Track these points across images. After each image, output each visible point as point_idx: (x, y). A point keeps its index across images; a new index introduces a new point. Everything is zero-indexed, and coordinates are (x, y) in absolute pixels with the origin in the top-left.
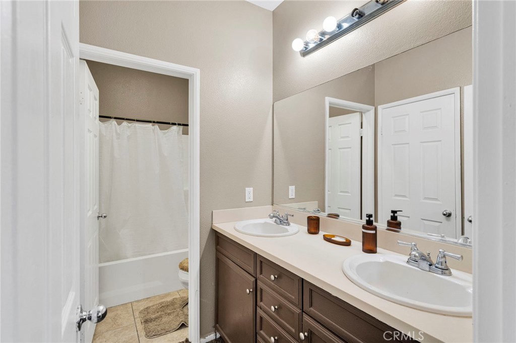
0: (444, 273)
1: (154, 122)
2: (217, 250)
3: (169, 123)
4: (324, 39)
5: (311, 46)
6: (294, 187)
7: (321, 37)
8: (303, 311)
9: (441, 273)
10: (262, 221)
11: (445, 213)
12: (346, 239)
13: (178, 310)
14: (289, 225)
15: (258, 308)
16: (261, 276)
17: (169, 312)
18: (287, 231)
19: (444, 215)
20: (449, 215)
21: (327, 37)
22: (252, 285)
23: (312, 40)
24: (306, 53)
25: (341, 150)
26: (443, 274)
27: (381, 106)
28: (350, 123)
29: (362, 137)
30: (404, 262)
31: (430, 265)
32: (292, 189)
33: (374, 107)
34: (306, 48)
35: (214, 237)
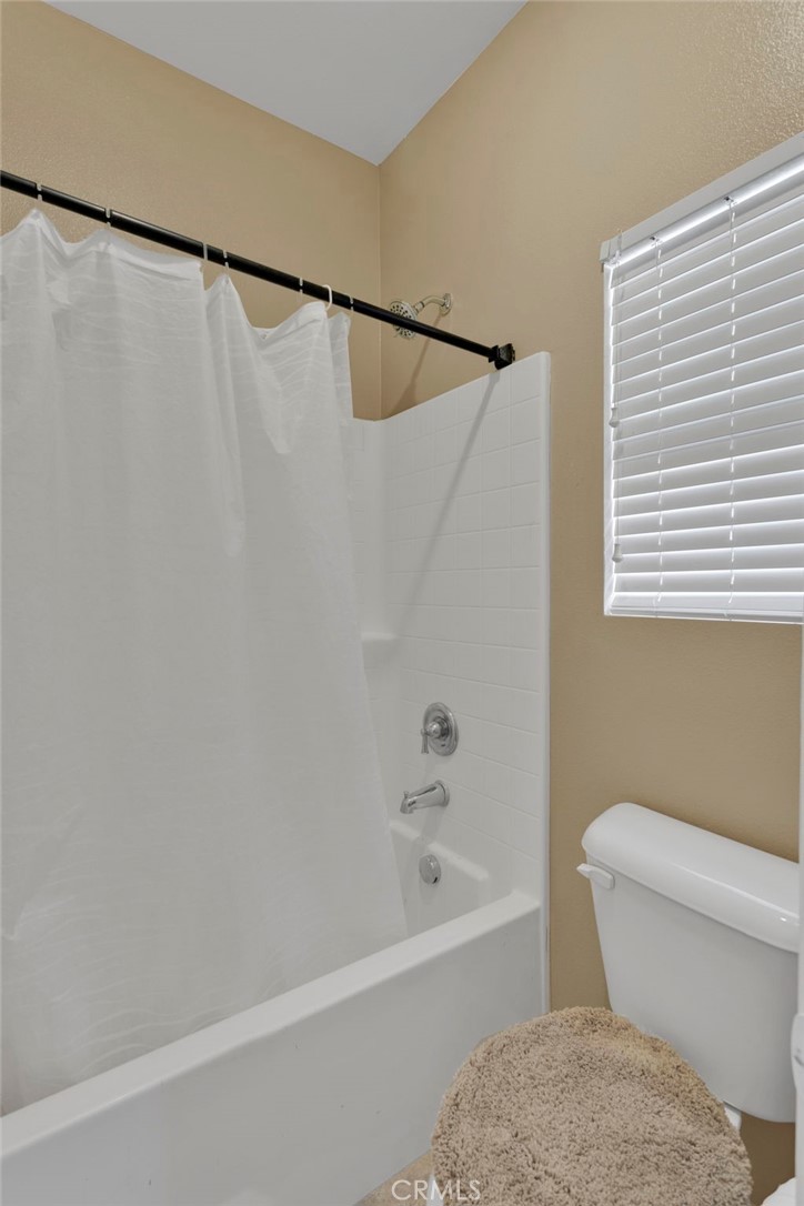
1: (216, 256)
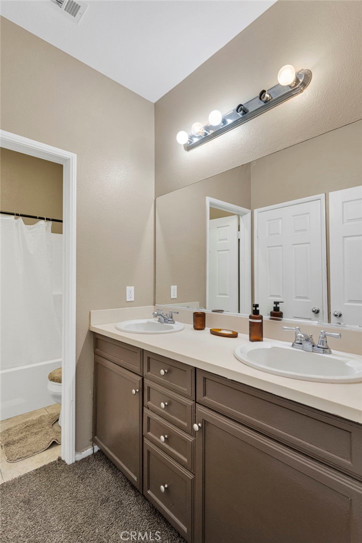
0: (326, 352)
1: (17, 215)
2: (95, 353)
3: (36, 217)
4: (209, 134)
5: (196, 140)
6: (176, 286)
7: (206, 132)
8: (196, 402)
9: (322, 352)
10: (145, 321)
11: (314, 310)
12: (233, 332)
13: (47, 427)
14: (174, 323)
15: (145, 408)
16: (149, 373)
17: (35, 431)
18: (172, 328)
19: (314, 311)
20: (317, 312)
21: (211, 132)
22: (138, 385)
23: (197, 134)
24: (189, 147)
25: (220, 252)
26: (324, 352)
27: (257, 210)
28: (229, 226)
29: (239, 239)
30: (289, 346)
31: (313, 346)
32: (174, 289)
33: (250, 211)
34: (191, 142)
35: (92, 340)
